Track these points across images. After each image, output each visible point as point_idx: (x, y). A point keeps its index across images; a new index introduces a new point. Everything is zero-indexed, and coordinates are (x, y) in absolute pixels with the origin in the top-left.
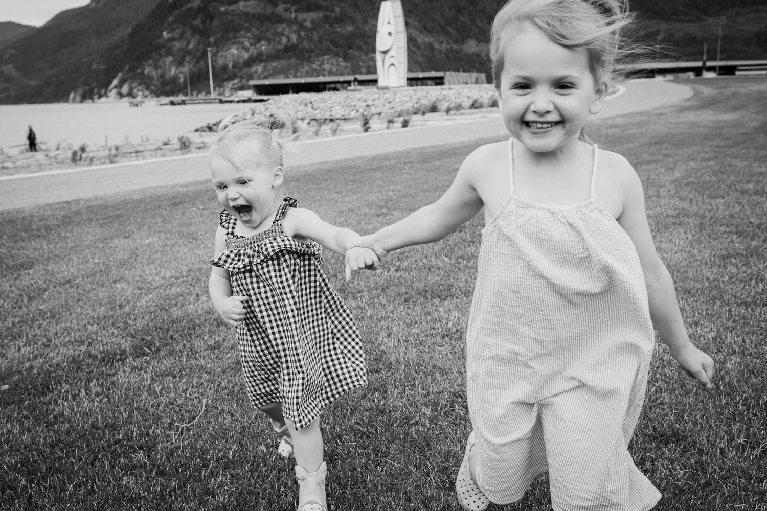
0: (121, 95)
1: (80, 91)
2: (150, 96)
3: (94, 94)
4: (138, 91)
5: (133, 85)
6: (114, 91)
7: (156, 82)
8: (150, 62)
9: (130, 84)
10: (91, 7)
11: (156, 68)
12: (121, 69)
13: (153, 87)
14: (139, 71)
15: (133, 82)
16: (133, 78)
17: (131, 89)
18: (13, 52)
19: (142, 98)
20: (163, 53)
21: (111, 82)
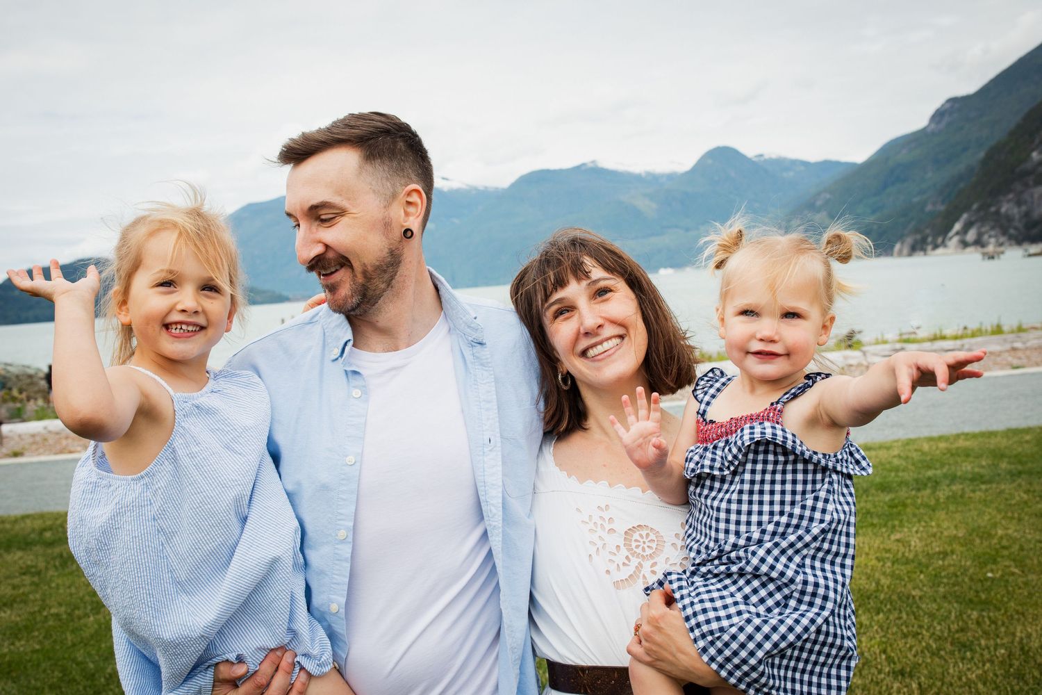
0: (965, 244)
1: (909, 240)
2: (1007, 244)
3: (927, 244)
4: (990, 237)
5: (983, 230)
6: (956, 239)
7: (1017, 224)
8: (1011, 196)
9: (979, 229)
10: (929, 130)
11: (1019, 203)
12: (967, 208)
13: (1012, 231)
14: (993, 209)
15: (982, 226)
16: (983, 220)
17: (980, 235)
18: (828, 196)
19: (995, 246)
20: (1031, 183)
21: (950, 227)
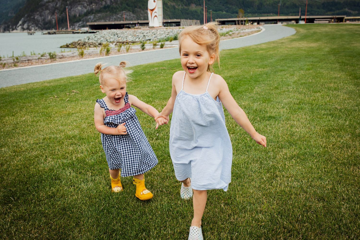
0: (23, 29)
1: (3, 26)
2: (38, 30)
3: (10, 28)
4: (32, 27)
5: (30, 24)
6: (20, 27)
7: (41, 23)
8: (38, 13)
9: (28, 24)
11: (41, 16)
12: (23, 16)
13: (39, 25)
14: (32, 17)
15: (29, 23)
16: (29, 21)
17: (28, 26)
19: (34, 30)
20: (44, 9)
21: (18, 23)
